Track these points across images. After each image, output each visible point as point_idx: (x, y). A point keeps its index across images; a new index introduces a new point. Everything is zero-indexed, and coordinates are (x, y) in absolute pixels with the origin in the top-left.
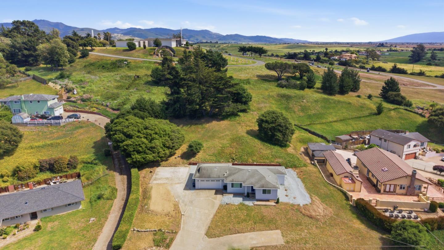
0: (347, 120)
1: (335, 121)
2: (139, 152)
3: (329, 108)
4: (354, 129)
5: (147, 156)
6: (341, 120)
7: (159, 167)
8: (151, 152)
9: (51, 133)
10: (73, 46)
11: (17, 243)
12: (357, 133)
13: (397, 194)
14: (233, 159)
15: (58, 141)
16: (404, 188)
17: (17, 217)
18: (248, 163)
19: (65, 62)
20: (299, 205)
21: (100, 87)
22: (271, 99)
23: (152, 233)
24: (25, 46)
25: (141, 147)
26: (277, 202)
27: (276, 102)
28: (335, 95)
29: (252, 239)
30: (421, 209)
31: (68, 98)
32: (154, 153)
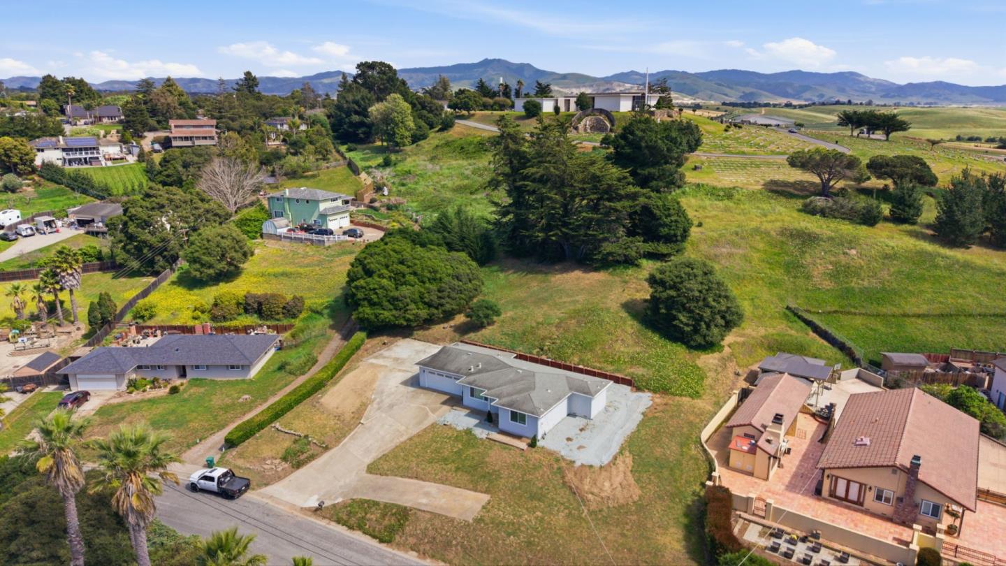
0: (963, 318)
1: (919, 316)
2: (372, 304)
3: (922, 278)
4: (969, 345)
5: (382, 312)
6: (942, 316)
7: (408, 339)
8: (392, 307)
9: (306, 256)
10: (431, 107)
11: (136, 403)
12: (974, 356)
13: (867, 512)
14: (542, 350)
15: (301, 270)
16: (887, 500)
17: (159, 367)
18: (568, 364)
19: (403, 137)
20: (574, 462)
21: (427, 186)
22: (758, 238)
23: (293, 437)
24: (356, 107)
25: (376, 293)
26: (533, 444)
27: (767, 248)
28: (968, 248)
29: (427, 494)
30: (888, 561)
31: (373, 201)
32: (396, 309)
